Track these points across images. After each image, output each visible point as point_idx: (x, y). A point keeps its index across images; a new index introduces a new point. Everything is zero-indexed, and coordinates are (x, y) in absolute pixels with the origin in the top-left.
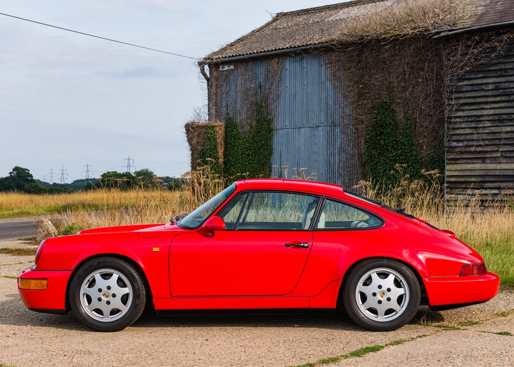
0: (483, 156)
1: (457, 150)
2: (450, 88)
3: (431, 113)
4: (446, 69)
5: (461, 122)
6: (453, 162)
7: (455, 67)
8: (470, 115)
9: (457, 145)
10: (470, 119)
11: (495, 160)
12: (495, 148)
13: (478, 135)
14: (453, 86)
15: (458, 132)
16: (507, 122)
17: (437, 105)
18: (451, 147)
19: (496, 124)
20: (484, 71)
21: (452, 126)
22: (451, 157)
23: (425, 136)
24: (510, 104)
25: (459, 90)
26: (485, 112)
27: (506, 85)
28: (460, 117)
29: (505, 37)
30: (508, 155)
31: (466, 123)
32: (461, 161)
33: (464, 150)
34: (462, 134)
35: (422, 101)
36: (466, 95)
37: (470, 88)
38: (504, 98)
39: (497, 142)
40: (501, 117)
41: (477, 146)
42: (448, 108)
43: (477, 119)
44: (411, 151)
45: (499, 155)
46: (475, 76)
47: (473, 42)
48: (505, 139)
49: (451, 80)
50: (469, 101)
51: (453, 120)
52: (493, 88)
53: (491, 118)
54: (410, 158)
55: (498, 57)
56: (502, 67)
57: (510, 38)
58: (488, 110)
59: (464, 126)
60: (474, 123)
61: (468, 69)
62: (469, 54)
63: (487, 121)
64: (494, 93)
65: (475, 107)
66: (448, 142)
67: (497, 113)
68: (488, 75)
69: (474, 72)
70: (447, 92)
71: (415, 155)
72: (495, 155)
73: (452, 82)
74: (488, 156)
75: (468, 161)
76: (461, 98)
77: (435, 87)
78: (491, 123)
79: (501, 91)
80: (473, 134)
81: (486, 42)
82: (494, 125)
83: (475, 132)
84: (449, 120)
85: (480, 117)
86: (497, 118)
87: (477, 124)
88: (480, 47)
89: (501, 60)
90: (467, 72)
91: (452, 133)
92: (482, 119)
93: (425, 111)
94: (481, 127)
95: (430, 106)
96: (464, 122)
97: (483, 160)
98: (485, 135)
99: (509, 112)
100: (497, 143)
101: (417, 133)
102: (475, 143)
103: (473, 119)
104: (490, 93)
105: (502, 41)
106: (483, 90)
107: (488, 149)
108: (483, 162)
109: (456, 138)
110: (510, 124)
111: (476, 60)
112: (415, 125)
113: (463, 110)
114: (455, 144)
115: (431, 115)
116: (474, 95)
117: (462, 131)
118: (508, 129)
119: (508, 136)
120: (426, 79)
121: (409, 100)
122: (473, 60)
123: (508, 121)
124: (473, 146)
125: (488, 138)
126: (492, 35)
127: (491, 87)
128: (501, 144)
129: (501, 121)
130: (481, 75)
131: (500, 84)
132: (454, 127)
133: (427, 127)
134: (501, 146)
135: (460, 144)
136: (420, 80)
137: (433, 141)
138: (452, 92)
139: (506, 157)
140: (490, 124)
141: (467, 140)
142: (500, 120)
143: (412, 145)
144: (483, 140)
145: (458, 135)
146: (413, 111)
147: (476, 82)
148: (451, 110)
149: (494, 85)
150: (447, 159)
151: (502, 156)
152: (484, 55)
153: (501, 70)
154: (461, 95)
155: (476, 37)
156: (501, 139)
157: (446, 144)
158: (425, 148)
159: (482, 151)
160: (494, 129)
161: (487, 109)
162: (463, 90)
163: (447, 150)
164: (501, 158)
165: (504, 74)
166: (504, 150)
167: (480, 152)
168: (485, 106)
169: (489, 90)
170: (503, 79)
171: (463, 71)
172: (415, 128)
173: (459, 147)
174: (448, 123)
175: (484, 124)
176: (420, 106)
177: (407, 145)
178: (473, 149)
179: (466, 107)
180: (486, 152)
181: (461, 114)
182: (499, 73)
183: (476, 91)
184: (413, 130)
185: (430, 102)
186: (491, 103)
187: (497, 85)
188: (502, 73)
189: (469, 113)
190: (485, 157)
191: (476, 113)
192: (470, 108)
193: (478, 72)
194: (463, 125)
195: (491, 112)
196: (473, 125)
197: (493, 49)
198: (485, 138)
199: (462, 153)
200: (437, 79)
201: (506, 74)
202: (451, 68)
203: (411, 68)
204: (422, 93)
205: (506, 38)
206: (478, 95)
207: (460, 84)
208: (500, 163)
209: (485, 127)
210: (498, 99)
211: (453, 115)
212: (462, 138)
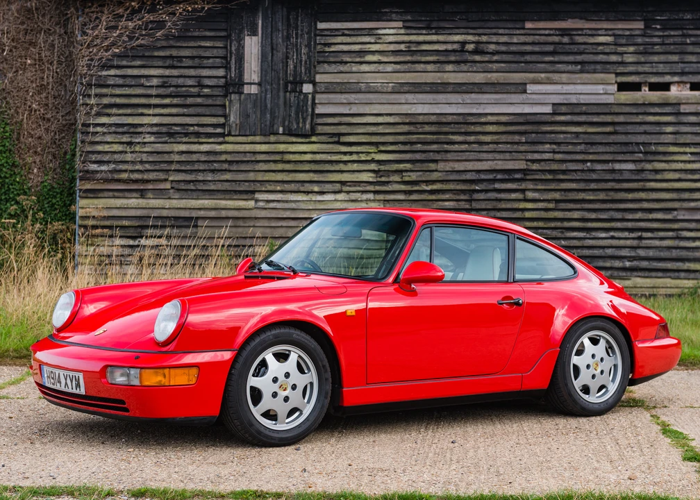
0: (142, 187)
1: (99, 176)
2: (87, 79)
3: (49, 116)
4: (80, 47)
5: (104, 133)
6: (92, 196)
7: (96, 45)
8: (120, 122)
9: (99, 169)
10: (120, 130)
11: (161, 193)
12: (162, 176)
13: (134, 155)
14: (92, 76)
15: (100, 148)
16: (180, 137)
17: (58, 104)
18: (87, 171)
19: (163, 140)
20: (143, 56)
21: (90, 138)
22: (88, 186)
23: (36, 152)
24: (185, 110)
25: (102, 83)
26: (146, 120)
27: (180, 81)
28: (103, 125)
29: (179, 8)
30: (183, 188)
31: (114, 135)
32: (106, 194)
33: (110, 176)
34: (107, 152)
35: (33, 96)
36: (114, 92)
37: (120, 81)
38: (175, 101)
39: (164, 166)
40: (171, 128)
41: (132, 171)
42: (83, 110)
43: (132, 130)
44: (11, 175)
45: (168, 186)
46: (129, 64)
47: (126, 10)
48: (178, 162)
49: (89, 66)
50: (118, 101)
51: (91, 129)
52: (160, 84)
53: (155, 129)
54: (11, 187)
55: (167, 37)
56: (174, 53)
57: (188, 11)
58: (151, 118)
59: (109, 140)
60: (127, 135)
61: (117, 51)
62: (120, 28)
63: (149, 133)
64: (161, 91)
65: (129, 111)
66: (83, 163)
67: (164, 122)
68: (150, 63)
69: (128, 56)
70: (82, 84)
71: (18, 182)
72: (162, 186)
73: (89, 70)
74: (150, 186)
75: (116, 194)
76: (105, 95)
77: (55, 74)
78: (156, 138)
79: (171, 89)
80: (126, 152)
81: (148, 13)
82: (160, 140)
83: (128, 150)
84: (84, 128)
85: (136, 127)
86: (164, 130)
87: (131, 137)
88: (139, 20)
89: (172, 43)
90: (115, 55)
91: (89, 149)
92: (140, 130)
93: (38, 113)
94: (139, 143)
95: (47, 105)
96: (110, 133)
97: (142, 194)
98: (145, 155)
99: (184, 123)
100: (165, 168)
101: (23, 147)
102: (130, 167)
103: (125, 129)
104: (154, 92)
105: (174, 14)
106: (142, 86)
107: (152, 176)
108: (142, 197)
109: (96, 158)
110: (185, 140)
111: (131, 38)
112: (19, 134)
113: (108, 115)
114: (94, 167)
115: (49, 120)
116: (128, 92)
117: (106, 148)
118: (183, 148)
119: (183, 158)
120: (40, 60)
121: (9, 93)
122: (125, 38)
123: (183, 135)
124: (125, 171)
125: (151, 159)
126: (158, 4)
127: (155, 82)
128: (170, 170)
129: (171, 135)
130: (138, 63)
131: (170, 79)
132: (93, 140)
133: (40, 138)
134: (170, 173)
135: (104, 168)
136: (29, 61)
137: (51, 161)
138: (90, 85)
139: (178, 190)
140: (152, 139)
141: (115, 162)
142: (169, 133)
143: (14, 165)
144: (142, 162)
145: (99, 153)
146: (16, 110)
147: (130, 72)
148: (88, 114)
149: (161, 80)
150: (80, 190)
151: (172, 188)
152: (144, 33)
153: (171, 57)
154: (104, 91)
155: (133, 4)
156: (172, 162)
157: (78, 165)
158: (35, 171)
159: (141, 180)
160: (159, 147)
161: (149, 115)
162: (109, 82)
163: (79, 176)
164: (171, 191)
165: (176, 63)
166: (176, 179)
167: (136, 181)
168: (146, 111)
169: (152, 86)
170: (175, 72)
171: (109, 53)
172: (18, 139)
173: (102, 171)
174: (82, 133)
175: (144, 138)
176: (29, 103)
177: (5, 165)
178: (124, 176)
179: (114, 111)
180: (148, 181)
181: (104, 120)
182: (168, 62)
183: (130, 86)
184: (16, 142)
185: (47, 98)
186: (156, 106)
187: (165, 80)
188: (173, 62)
189: (119, 120)
190: (145, 189)
191: (130, 120)
192: (121, 111)
193: (135, 57)
194: (109, 138)
195: (156, 120)
196: (125, 139)
197: (161, 25)
198: (144, 159)
199: (107, 181)
200: (60, 63)
201: (179, 65)
202: (88, 47)
203: (13, 40)
204: (32, 82)
205: (181, 10)
206: (133, 93)
207: (105, 73)
208: (170, 198)
209: (145, 143)
210: (167, 101)
211: (91, 122)
212: (106, 158)
